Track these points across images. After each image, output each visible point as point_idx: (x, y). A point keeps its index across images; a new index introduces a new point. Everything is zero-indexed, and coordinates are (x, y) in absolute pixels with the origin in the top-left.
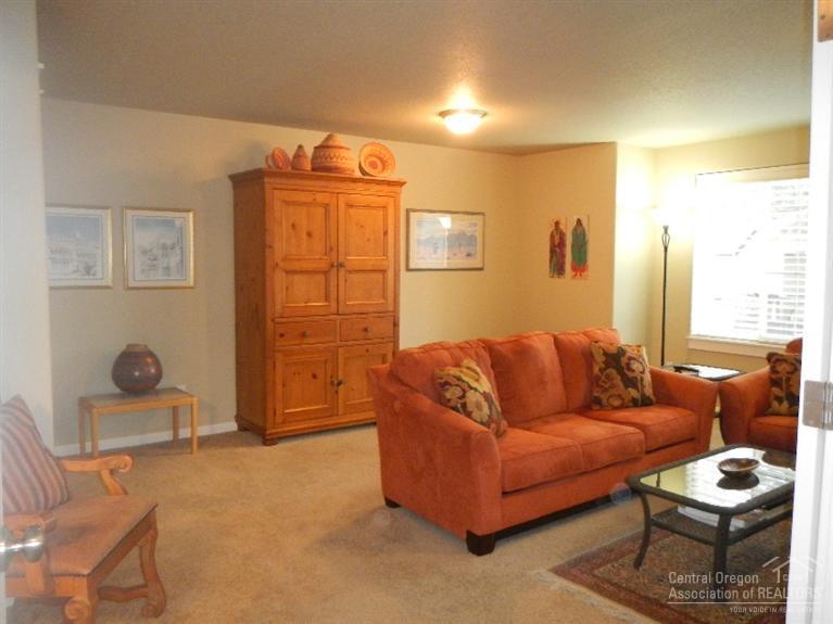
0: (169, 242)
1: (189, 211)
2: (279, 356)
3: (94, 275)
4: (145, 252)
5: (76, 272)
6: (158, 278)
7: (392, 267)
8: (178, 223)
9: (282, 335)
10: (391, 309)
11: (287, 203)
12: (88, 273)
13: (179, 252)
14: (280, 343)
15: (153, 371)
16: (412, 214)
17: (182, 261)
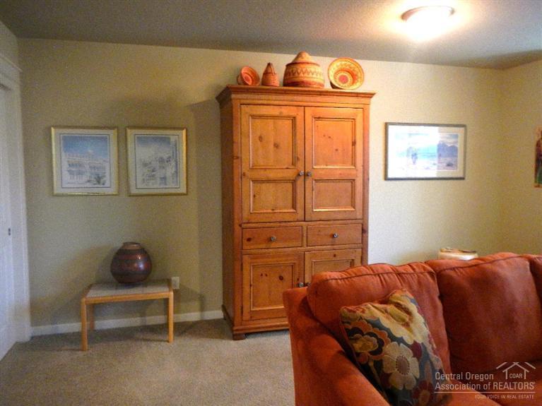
0: (165, 156)
1: (182, 129)
2: (246, 258)
3: (103, 184)
4: (145, 165)
5: (89, 181)
6: (155, 187)
7: (360, 175)
8: (173, 139)
9: (249, 240)
10: (359, 215)
11: (254, 117)
12: (99, 182)
13: (173, 164)
14: (247, 246)
15: (142, 266)
16: (390, 128)
17: (176, 172)
